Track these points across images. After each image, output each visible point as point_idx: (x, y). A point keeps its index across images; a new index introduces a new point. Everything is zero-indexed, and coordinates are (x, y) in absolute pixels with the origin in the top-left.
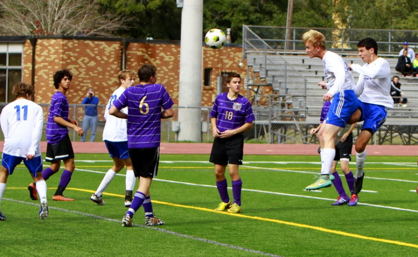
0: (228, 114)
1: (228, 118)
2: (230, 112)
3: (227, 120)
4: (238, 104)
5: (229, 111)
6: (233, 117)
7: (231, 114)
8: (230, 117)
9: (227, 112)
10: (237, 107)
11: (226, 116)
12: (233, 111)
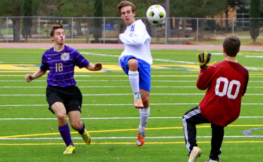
0: (58, 66)
1: (59, 70)
2: (59, 64)
3: (58, 72)
4: (65, 54)
5: (58, 62)
6: (63, 68)
7: (61, 65)
8: (61, 69)
9: (56, 64)
10: (65, 57)
11: (57, 69)
12: (62, 62)
